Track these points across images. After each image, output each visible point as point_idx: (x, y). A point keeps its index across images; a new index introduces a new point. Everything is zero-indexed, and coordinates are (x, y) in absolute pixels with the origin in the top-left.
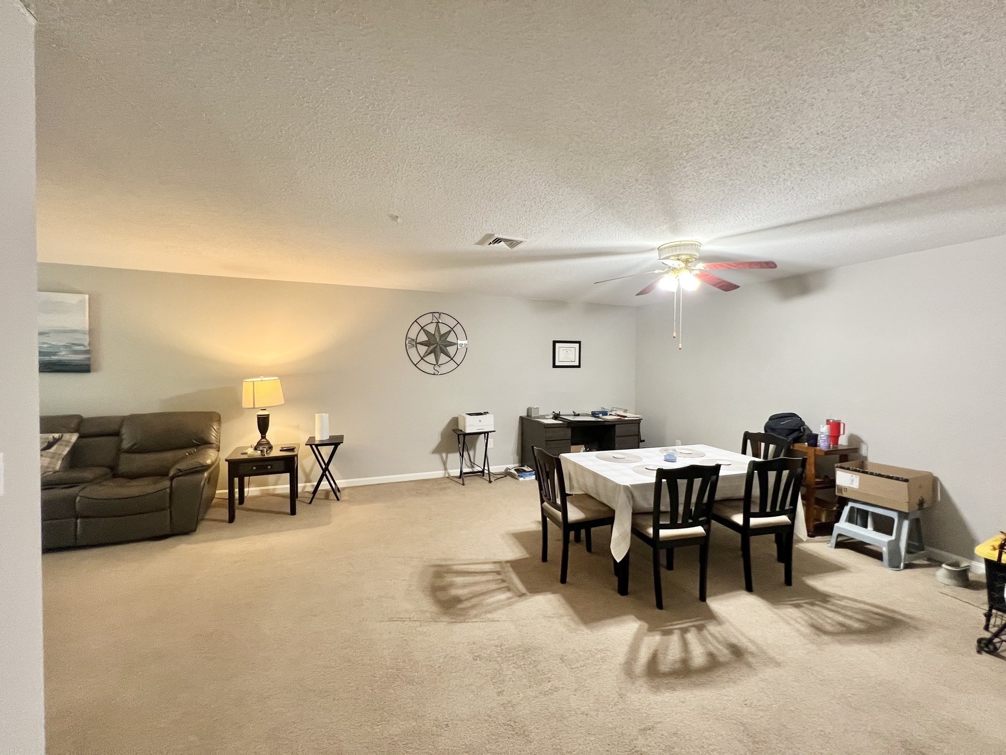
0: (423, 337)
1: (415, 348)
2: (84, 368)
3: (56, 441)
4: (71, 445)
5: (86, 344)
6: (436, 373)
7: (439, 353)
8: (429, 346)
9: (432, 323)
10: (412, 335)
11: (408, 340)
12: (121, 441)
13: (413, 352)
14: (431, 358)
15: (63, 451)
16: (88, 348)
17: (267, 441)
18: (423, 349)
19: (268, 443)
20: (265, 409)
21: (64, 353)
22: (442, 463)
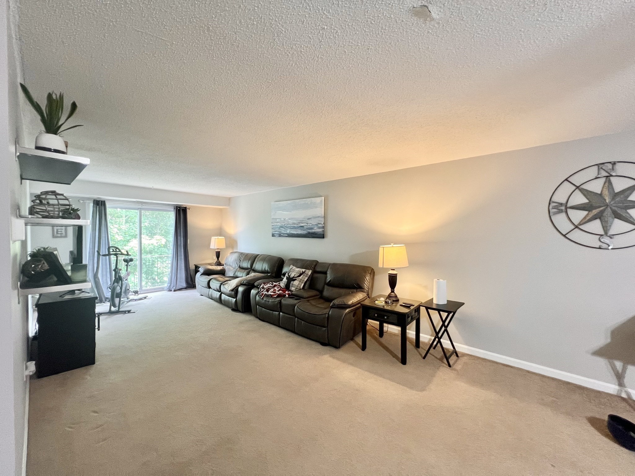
0: (579, 199)
1: (564, 215)
2: (322, 236)
3: (303, 273)
4: (308, 276)
5: (322, 223)
6: (604, 246)
7: (610, 219)
8: (589, 211)
9: (597, 178)
10: (560, 197)
11: (553, 205)
12: (326, 277)
13: (560, 220)
14: (596, 226)
15: (305, 279)
16: (323, 225)
17: (396, 295)
18: (578, 216)
19: (396, 297)
20: (394, 270)
21: (316, 228)
22: (615, 378)
